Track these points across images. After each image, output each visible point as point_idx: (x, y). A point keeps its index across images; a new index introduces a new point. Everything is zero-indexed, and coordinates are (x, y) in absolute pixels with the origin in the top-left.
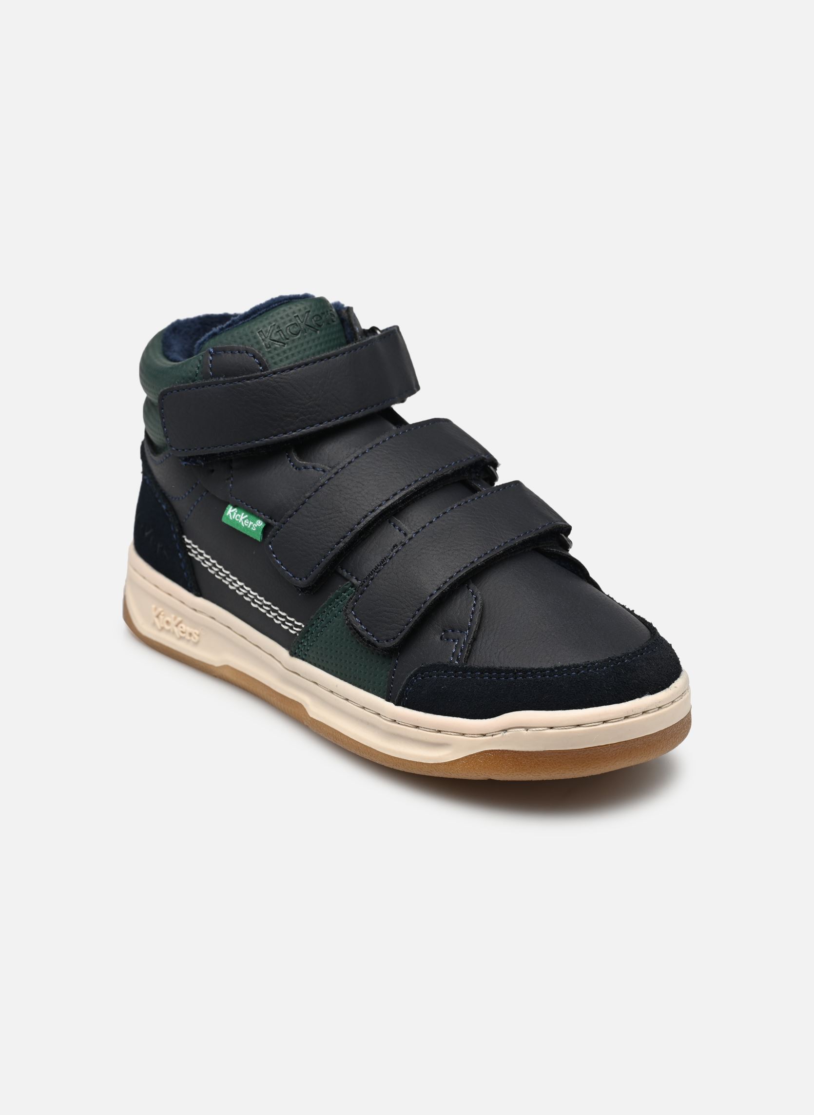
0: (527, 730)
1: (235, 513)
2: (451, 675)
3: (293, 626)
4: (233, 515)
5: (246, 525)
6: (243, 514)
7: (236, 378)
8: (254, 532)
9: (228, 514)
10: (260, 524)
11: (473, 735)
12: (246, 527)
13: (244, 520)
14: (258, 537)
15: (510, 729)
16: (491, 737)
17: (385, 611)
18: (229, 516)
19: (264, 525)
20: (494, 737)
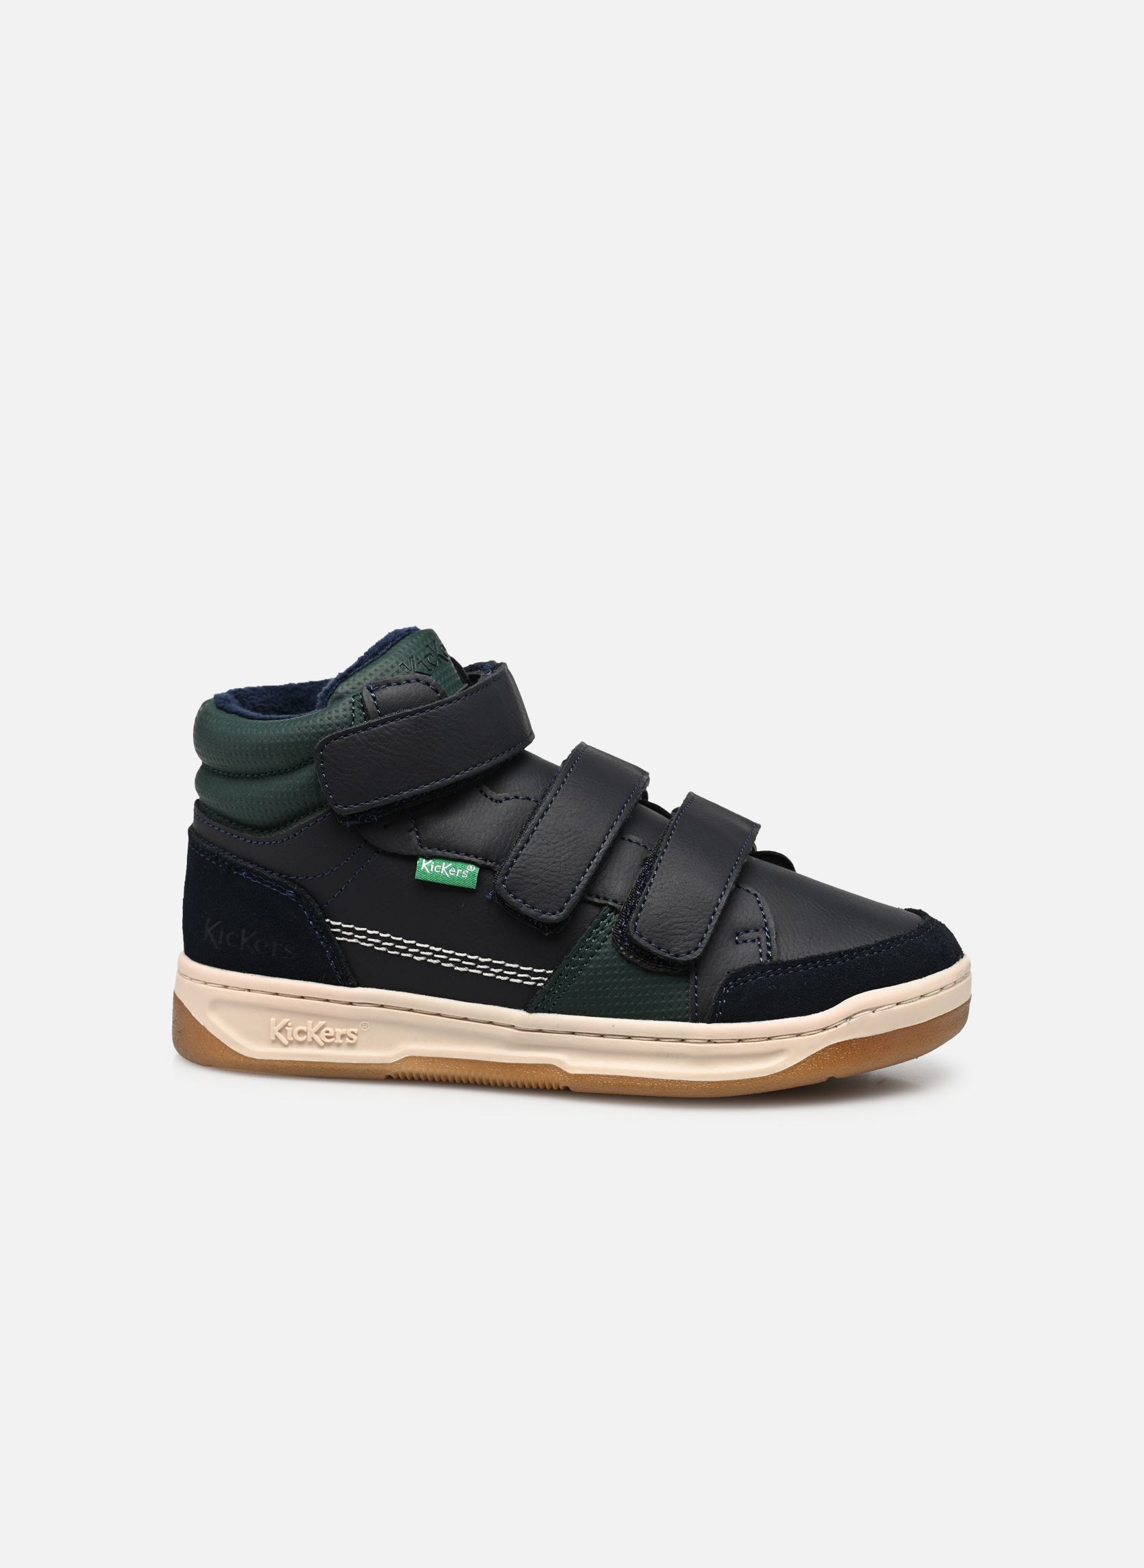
0: (874, 1012)
1: (432, 866)
2: (769, 974)
3: (533, 976)
4: (428, 868)
5: (451, 874)
6: (444, 864)
7: (409, 710)
8: (465, 880)
9: (422, 868)
10: (472, 869)
11: (810, 1033)
12: (453, 877)
13: (447, 870)
14: (472, 884)
15: (855, 1014)
16: (835, 1028)
17: (676, 923)
18: (424, 870)
19: (478, 869)
20: (838, 1027)
